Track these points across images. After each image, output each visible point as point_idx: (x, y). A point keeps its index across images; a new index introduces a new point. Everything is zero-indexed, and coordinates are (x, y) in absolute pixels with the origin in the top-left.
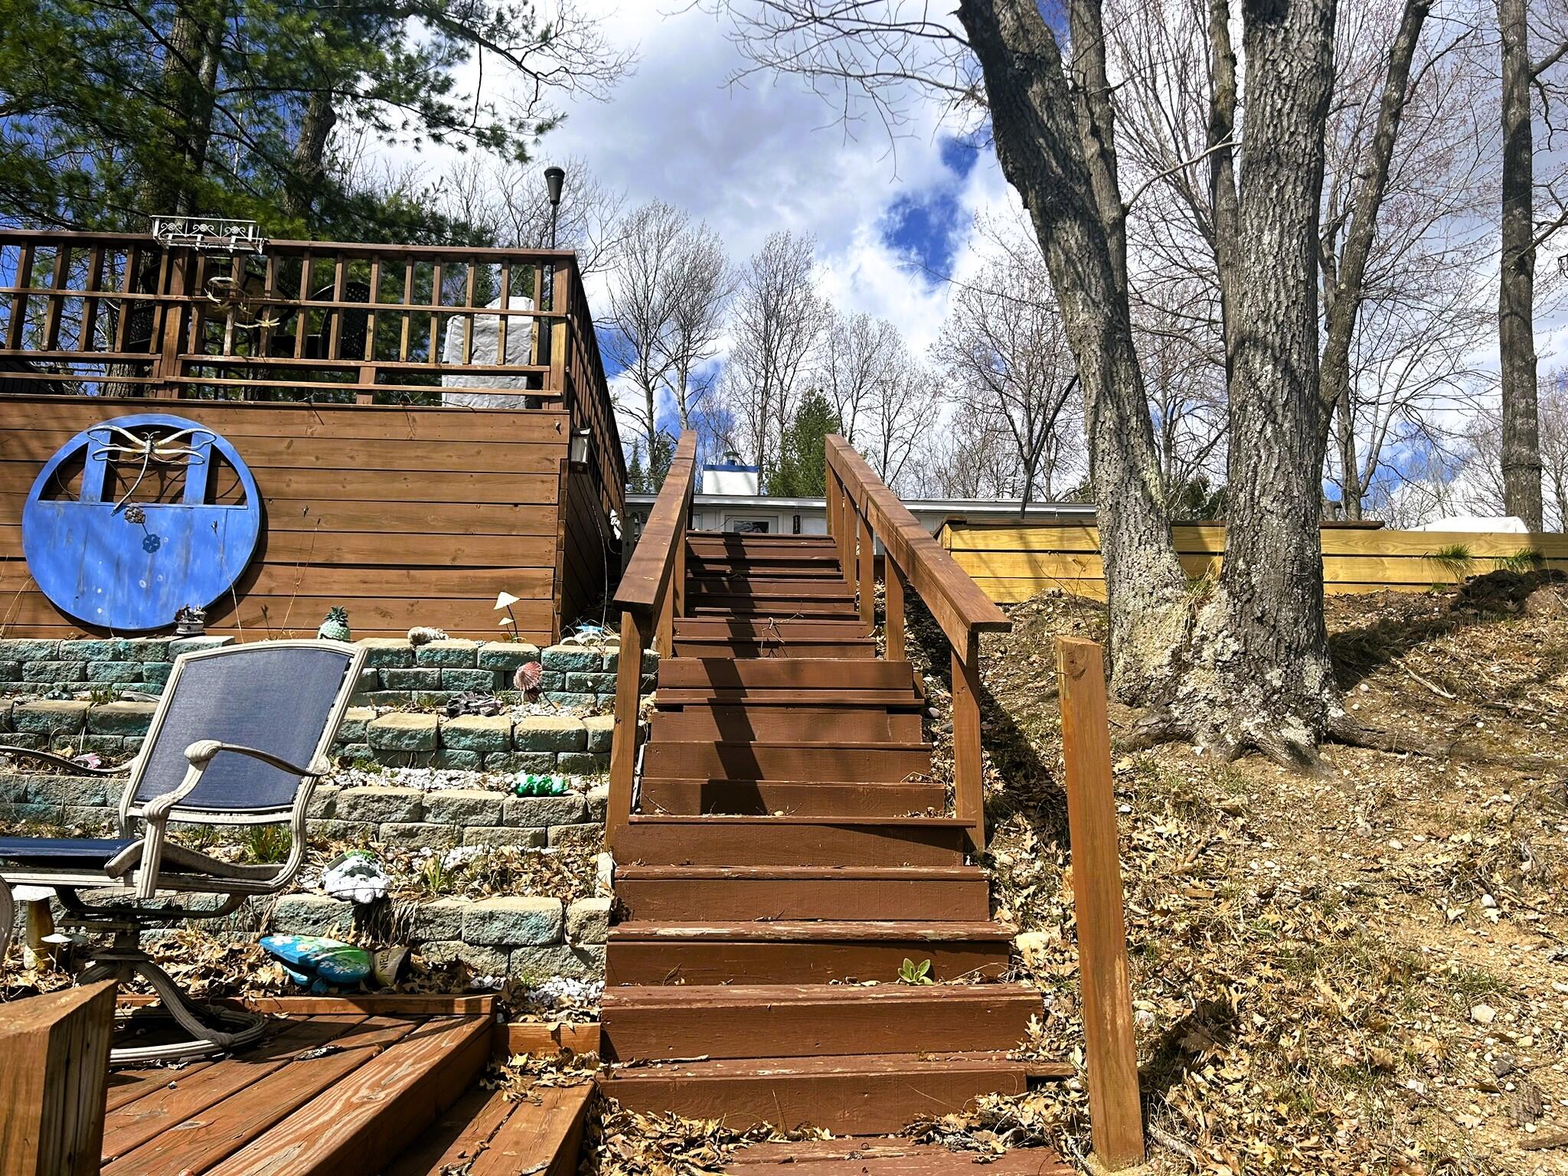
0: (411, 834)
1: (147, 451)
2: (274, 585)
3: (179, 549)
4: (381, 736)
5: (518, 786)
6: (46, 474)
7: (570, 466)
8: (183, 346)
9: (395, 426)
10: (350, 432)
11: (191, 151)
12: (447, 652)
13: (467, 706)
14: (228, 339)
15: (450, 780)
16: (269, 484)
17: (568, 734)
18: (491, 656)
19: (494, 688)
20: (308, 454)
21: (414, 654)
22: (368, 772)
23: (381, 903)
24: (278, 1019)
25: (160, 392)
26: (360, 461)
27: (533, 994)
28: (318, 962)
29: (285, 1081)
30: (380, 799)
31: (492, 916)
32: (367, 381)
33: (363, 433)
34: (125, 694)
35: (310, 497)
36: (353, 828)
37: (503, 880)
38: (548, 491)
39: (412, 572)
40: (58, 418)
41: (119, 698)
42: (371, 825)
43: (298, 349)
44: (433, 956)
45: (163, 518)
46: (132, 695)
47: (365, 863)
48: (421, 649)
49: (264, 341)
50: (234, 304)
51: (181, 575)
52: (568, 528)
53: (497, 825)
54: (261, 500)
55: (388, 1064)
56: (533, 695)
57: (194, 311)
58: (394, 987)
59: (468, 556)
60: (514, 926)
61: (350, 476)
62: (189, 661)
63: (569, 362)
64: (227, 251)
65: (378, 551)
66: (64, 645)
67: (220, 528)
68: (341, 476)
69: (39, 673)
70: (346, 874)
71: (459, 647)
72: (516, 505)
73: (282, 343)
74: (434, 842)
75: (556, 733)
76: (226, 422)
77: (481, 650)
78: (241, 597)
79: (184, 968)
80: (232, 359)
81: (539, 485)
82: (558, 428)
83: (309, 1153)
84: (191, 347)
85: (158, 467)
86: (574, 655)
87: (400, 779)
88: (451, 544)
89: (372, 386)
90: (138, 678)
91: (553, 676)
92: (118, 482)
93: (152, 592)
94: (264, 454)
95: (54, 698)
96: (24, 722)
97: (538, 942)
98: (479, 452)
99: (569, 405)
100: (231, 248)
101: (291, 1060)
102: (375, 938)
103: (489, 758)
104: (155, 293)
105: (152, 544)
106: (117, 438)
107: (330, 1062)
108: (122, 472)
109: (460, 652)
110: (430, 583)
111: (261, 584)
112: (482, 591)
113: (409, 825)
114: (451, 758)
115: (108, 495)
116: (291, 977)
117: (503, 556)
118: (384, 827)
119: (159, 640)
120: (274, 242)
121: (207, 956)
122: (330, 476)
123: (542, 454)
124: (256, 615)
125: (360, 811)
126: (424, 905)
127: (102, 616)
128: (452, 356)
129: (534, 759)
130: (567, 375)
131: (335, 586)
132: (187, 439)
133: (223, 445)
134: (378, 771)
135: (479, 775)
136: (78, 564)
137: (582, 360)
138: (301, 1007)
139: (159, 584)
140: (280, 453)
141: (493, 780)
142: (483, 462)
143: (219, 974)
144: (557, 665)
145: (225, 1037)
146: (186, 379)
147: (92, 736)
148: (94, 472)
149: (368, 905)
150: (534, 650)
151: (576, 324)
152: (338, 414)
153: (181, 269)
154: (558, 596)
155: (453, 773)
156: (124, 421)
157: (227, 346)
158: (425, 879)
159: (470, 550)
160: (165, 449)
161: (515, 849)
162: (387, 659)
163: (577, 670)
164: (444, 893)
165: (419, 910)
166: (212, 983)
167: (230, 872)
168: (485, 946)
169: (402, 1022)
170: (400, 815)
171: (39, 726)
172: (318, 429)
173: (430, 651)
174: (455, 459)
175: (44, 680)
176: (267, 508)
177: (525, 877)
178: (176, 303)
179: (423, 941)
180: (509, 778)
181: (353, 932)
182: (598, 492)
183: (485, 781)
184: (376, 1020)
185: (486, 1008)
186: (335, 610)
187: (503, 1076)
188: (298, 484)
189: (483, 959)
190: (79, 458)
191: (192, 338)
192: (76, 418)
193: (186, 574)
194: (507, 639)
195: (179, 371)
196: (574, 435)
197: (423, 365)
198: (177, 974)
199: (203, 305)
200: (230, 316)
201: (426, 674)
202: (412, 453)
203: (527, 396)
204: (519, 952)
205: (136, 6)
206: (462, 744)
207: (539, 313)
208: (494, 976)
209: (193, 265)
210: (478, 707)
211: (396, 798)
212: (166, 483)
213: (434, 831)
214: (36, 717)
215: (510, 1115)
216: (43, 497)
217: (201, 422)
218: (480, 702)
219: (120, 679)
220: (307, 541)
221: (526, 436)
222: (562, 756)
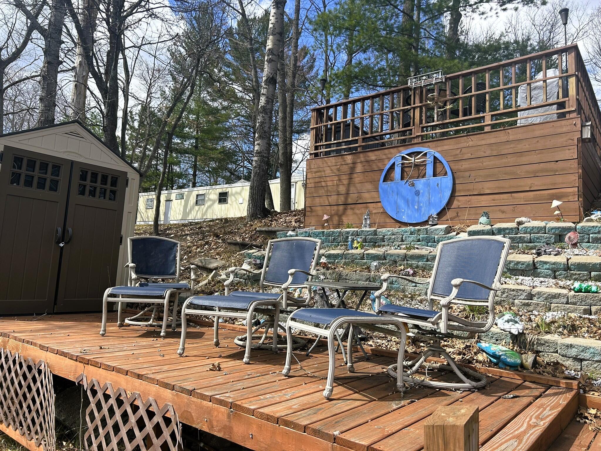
0: (528, 305)
1: (413, 161)
2: (460, 204)
3: (426, 194)
4: (510, 263)
5: (575, 288)
6: (384, 173)
7: (582, 140)
8: (421, 122)
9: (501, 136)
10: (483, 142)
11: (414, 47)
12: (533, 227)
13: (545, 251)
14: (436, 116)
15: (541, 282)
16: (455, 167)
17: (595, 264)
18: (553, 229)
19: (555, 242)
20: (468, 153)
21: (518, 229)
22: (506, 278)
23: (521, 334)
24: (489, 376)
25: (415, 140)
26: (488, 153)
27: (595, 382)
28: (500, 356)
29: (501, 408)
30: (513, 290)
31: (571, 346)
32: (488, 121)
33: (488, 142)
34: (416, 246)
35: (471, 170)
36: (504, 301)
37: (573, 330)
38: (573, 153)
39: (513, 194)
40: (385, 155)
41: (414, 248)
42: (511, 300)
43: (461, 114)
44: (547, 358)
45: (420, 184)
46: (418, 246)
47: (513, 318)
48: (521, 227)
49: (448, 114)
50: (436, 103)
51: (428, 203)
52: (583, 168)
53: (566, 304)
54: (452, 173)
55: (539, 407)
56: (575, 245)
57: (424, 108)
58: (532, 371)
59: (536, 186)
60: (582, 351)
61: (484, 159)
62: (444, 244)
63: (578, 93)
64: (432, 84)
65: (499, 188)
66: (396, 230)
67: (439, 185)
68: (481, 159)
69: (389, 240)
70: (506, 321)
71: (537, 226)
72: (557, 161)
73: (455, 113)
74: (538, 309)
75: (589, 264)
76: (438, 146)
77: (548, 226)
78: (449, 209)
79: (451, 350)
80: (438, 123)
81: (567, 151)
82: (575, 125)
83: (521, 445)
84: (424, 122)
85: (417, 166)
86: (593, 227)
87: (519, 281)
88: (529, 181)
89: (490, 122)
90: (419, 240)
91: (583, 236)
92: (405, 173)
93: (419, 209)
94: (452, 156)
95: (396, 249)
96: (388, 257)
97: (595, 359)
98: (538, 142)
99: (580, 113)
100: (434, 82)
101: (500, 397)
102: (520, 348)
103: (557, 273)
104: (410, 105)
105: (417, 193)
106: (403, 158)
107: (515, 402)
108: (406, 169)
109: (538, 227)
110: (521, 198)
111: (455, 204)
112: (544, 200)
113: (527, 301)
114: (539, 273)
115: (402, 178)
116: (490, 360)
117: (552, 184)
118: (516, 301)
119: (424, 227)
120: (448, 76)
121: (458, 346)
122: (477, 160)
123: (568, 137)
124: (454, 215)
125: (506, 294)
126: (540, 337)
127: (405, 219)
128: (522, 102)
129: (579, 274)
130: (577, 99)
131: (483, 203)
132: (425, 154)
133: (438, 155)
134: (510, 278)
135: (553, 280)
136: (396, 203)
137: (583, 91)
138: (497, 373)
139: (421, 207)
140: (457, 155)
141: (561, 283)
142: (540, 146)
143: (464, 354)
144: (585, 232)
145: (474, 384)
146: (423, 133)
147: (409, 262)
148: (398, 170)
149: (516, 335)
150: (573, 225)
151: (580, 75)
152: (478, 136)
153: (418, 94)
154: (581, 199)
155: (542, 279)
156: (404, 152)
157: (435, 119)
158: (538, 326)
159: (537, 183)
160: (418, 160)
161: (576, 315)
162: (507, 231)
163: (595, 233)
164: (547, 333)
165: (538, 339)
166: (463, 358)
167: (469, 325)
168: (570, 358)
169: (538, 387)
170: (522, 297)
171: (393, 258)
172: (471, 143)
173: (525, 227)
174: (527, 146)
175: (391, 242)
176: (455, 175)
177: (583, 329)
178: (417, 107)
179: (541, 352)
180: (569, 283)
181: (511, 345)
182: (595, 147)
183: (557, 284)
184: (527, 384)
185: (575, 387)
186: (484, 213)
187: (586, 418)
188: (465, 165)
189: (568, 363)
190: (392, 167)
191: (424, 118)
192: (391, 153)
193: (429, 203)
194: (558, 220)
195: (420, 131)
196: (583, 126)
197: (510, 110)
198: (450, 352)
199: (426, 106)
200: (435, 107)
201: (524, 237)
202: (508, 147)
203: (557, 114)
204: (586, 362)
205: (393, 2)
206: (545, 267)
207: (561, 75)
208: (575, 371)
209: (422, 92)
210: (550, 252)
211: (520, 290)
212: (420, 171)
213: (538, 304)
214: (392, 255)
215: (594, 437)
216: (383, 182)
217: (429, 148)
218: (550, 250)
219: (413, 241)
220: (470, 186)
221: (559, 130)
222: (593, 274)
